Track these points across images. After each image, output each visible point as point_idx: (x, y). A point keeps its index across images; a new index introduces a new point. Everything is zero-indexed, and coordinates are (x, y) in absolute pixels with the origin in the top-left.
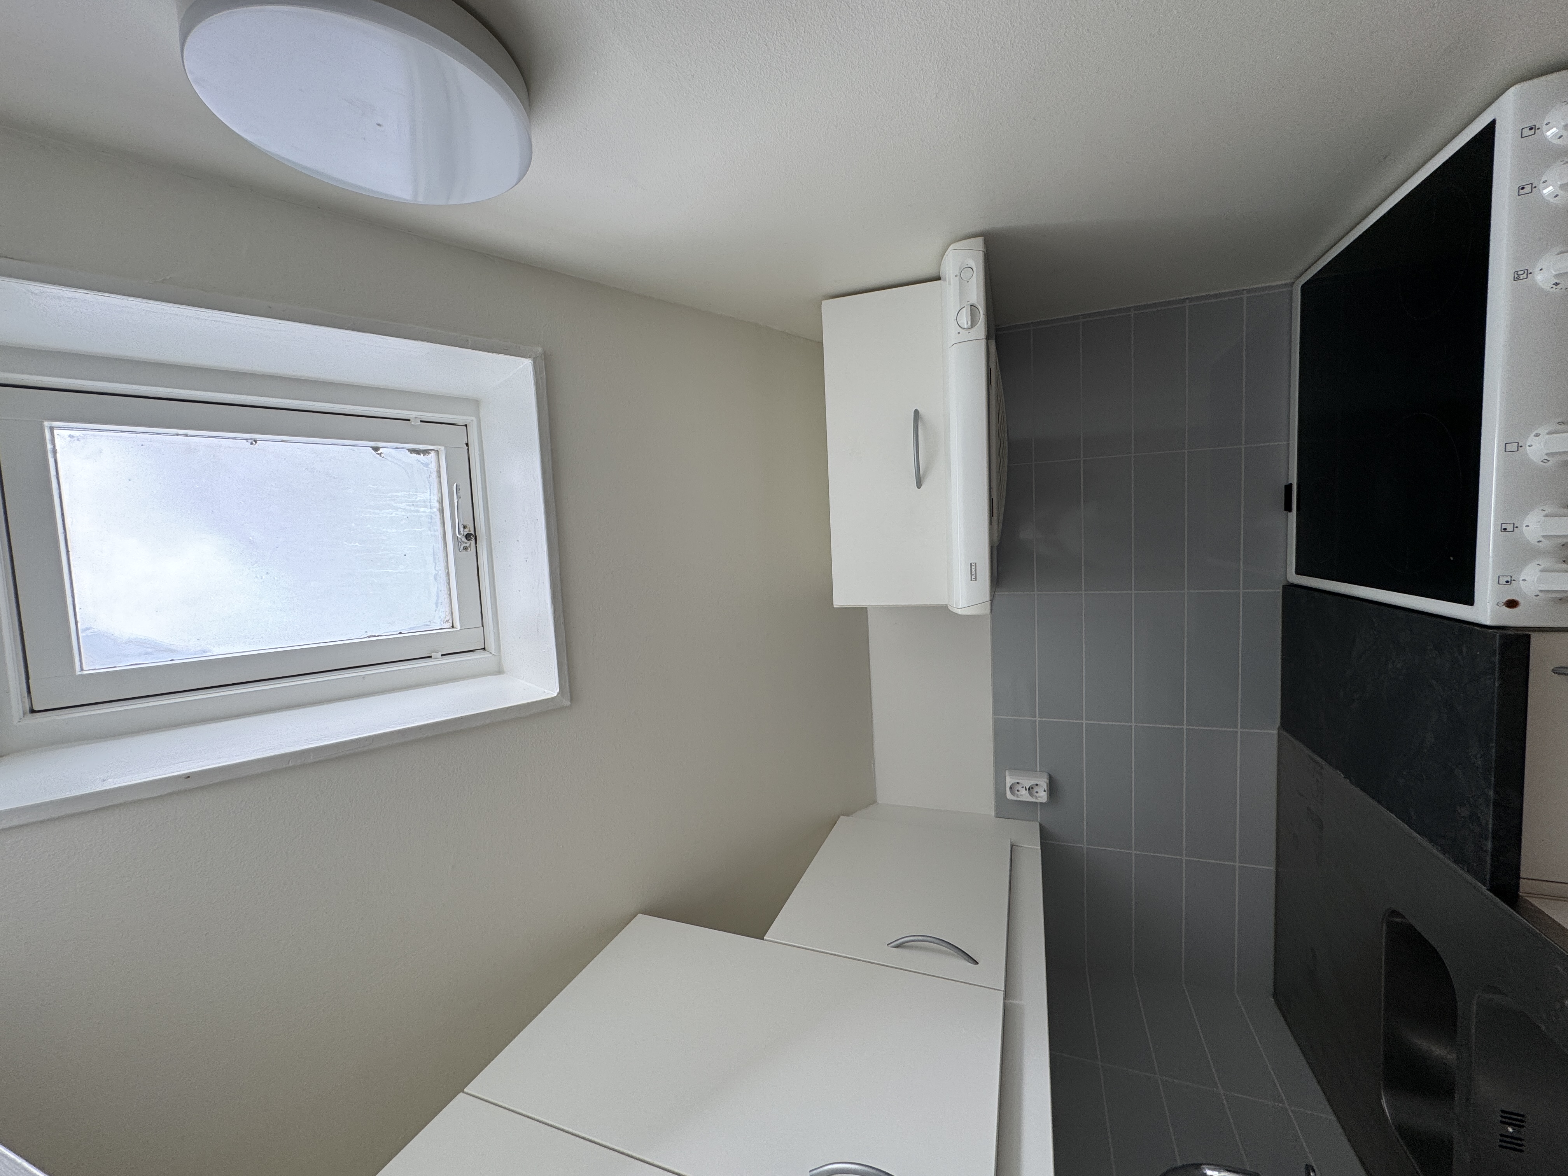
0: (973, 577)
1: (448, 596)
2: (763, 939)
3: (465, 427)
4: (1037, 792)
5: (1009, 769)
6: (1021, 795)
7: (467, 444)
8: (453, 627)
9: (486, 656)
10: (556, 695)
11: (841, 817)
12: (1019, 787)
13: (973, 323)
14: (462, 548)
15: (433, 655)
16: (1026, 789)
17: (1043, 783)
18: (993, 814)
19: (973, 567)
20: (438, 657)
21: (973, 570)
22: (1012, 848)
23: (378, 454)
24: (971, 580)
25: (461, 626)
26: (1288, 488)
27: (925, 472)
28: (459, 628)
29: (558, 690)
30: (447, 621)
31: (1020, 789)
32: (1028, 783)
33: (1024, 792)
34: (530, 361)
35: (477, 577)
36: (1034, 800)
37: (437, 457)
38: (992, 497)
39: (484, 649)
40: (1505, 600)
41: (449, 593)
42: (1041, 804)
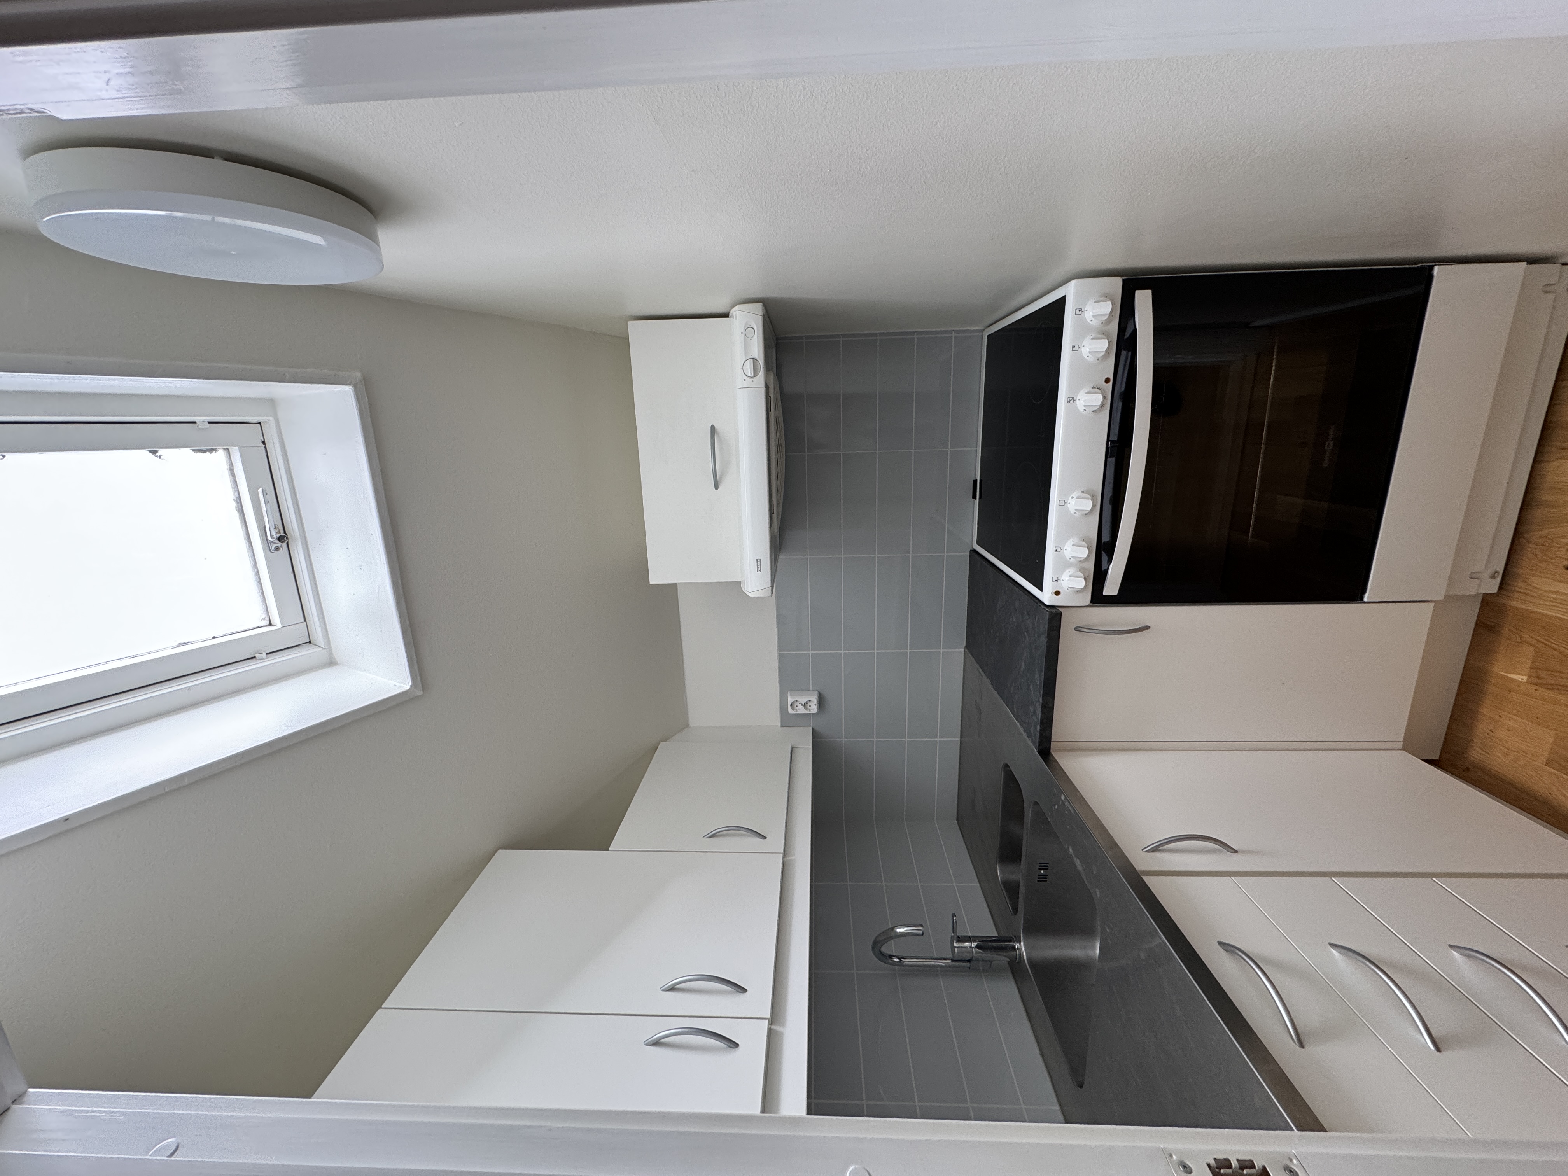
0: (759, 569)
1: (260, 594)
2: (608, 850)
3: (259, 425)
4: (810, 706)
5: (791, 690)
6: (799, 710)
7: (264, 443)
8: (270, 624)
9: (315, 650)
10: (408, 687)
11: (661, 743)
12: (797, 704)
13: (756, 373)
14: (273, 548)
15: (257, 655)
16: (802, 705)
17: (814, 699)
18: (779, 725)
19: (759, 562)
20: (264, 658)
21: (759, 565)
22: (792, 751)
23: (157, 456)
24: (757, 572)
25: (282, 622)
26: (975, 482)
27: (721, 478)
28: (279, 626)
29: (410, 683)
30: (264, 619)
31: (798, 705)
32: (803, 700)
33: (801, 707)
34: (351, 387)
35: (293, 575)
36: (808, 712)
37: (228, 455)
38: (772, 499)
39: (310, 642)
40: (1054, 591)
41: (261, 591)
42: (813, 714)
